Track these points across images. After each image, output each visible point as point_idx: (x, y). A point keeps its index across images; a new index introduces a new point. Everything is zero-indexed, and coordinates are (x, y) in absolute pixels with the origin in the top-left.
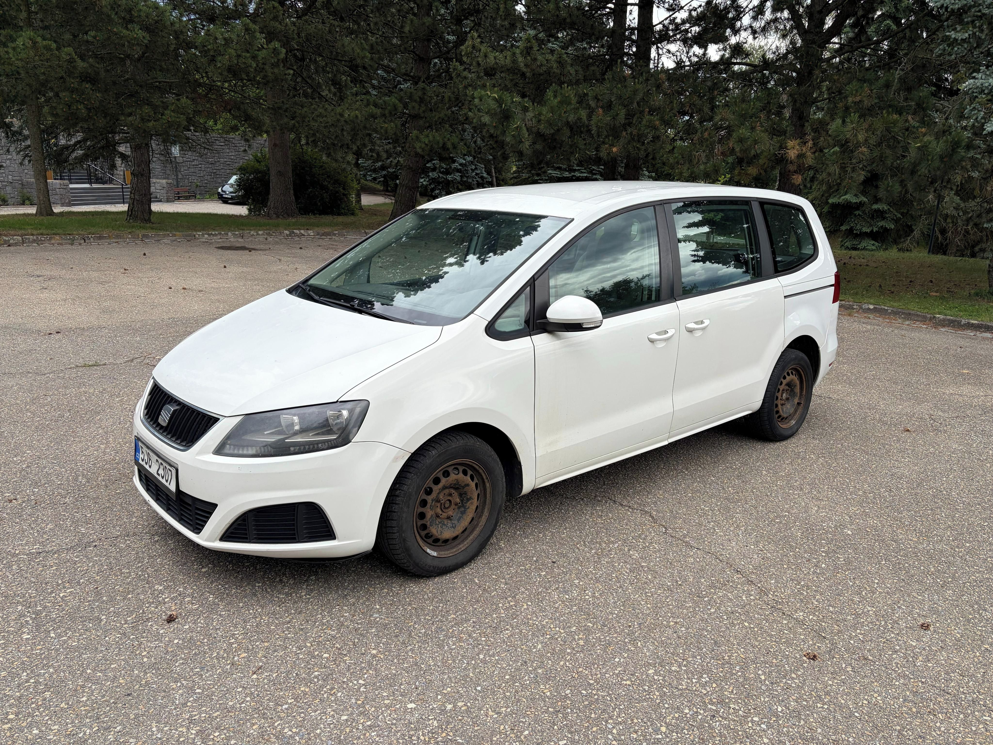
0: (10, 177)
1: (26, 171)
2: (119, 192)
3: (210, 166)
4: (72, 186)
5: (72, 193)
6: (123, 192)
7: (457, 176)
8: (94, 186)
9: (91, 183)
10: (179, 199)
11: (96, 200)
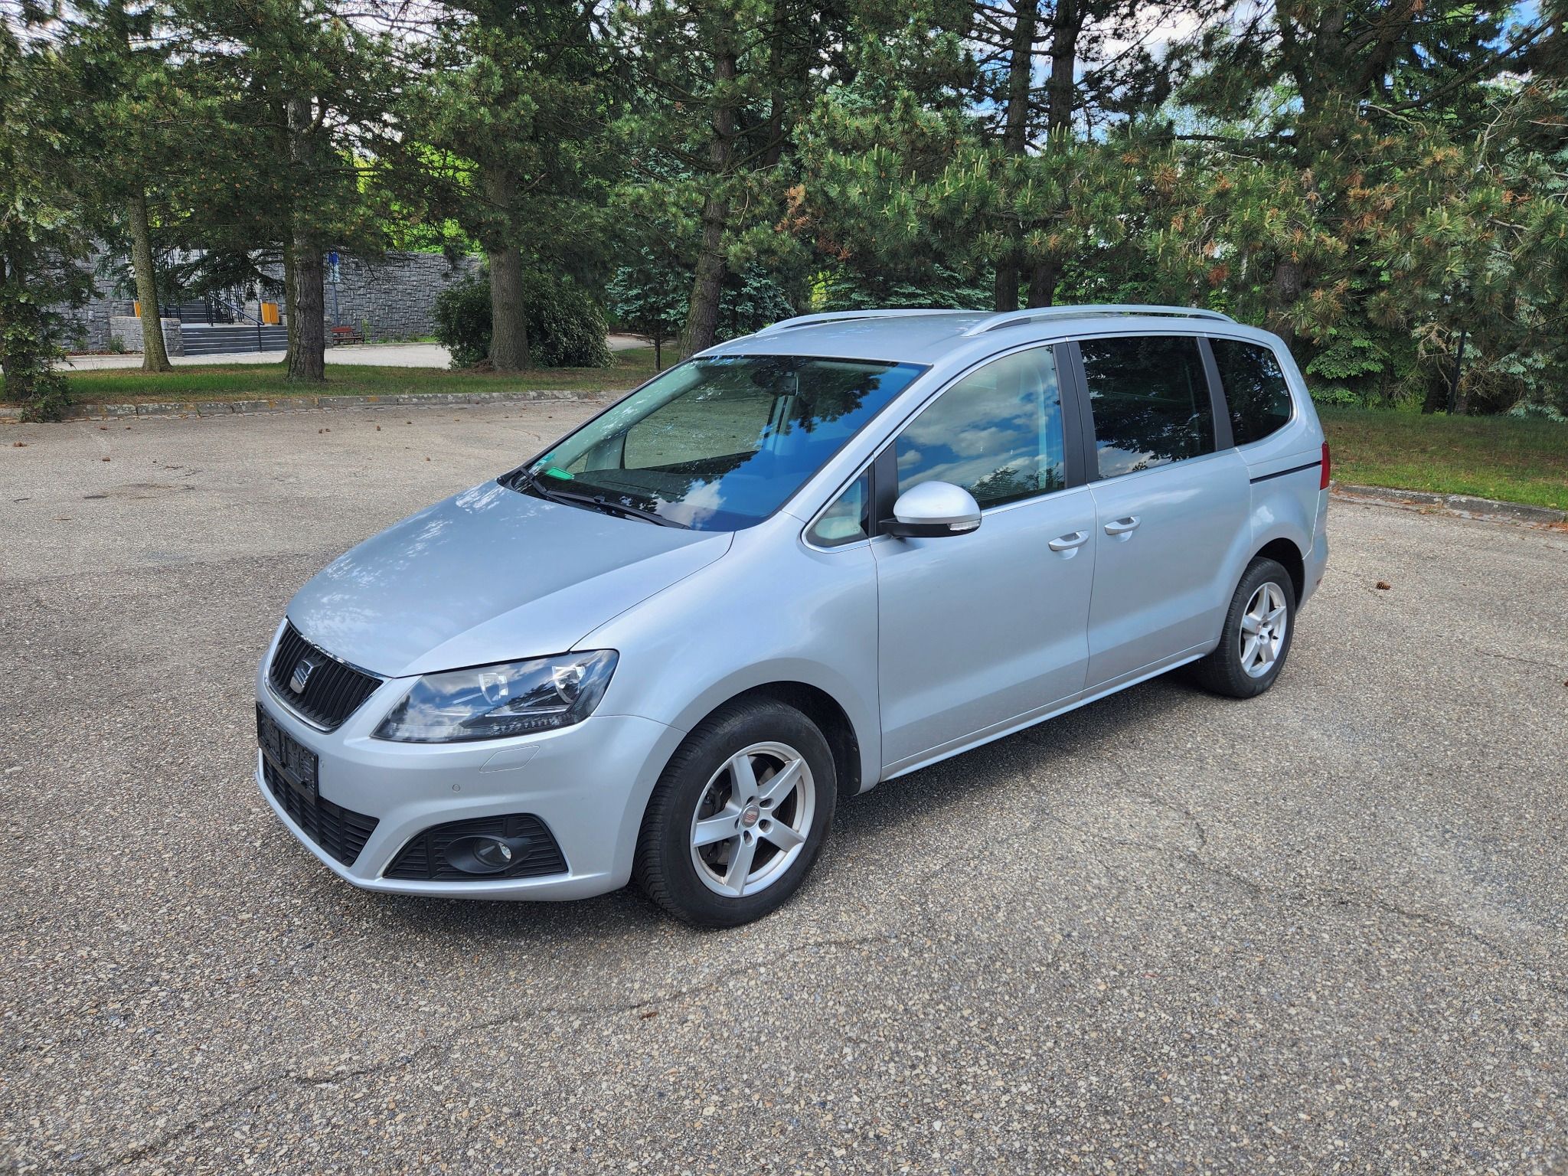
0: (90, 313)
1: (114, 304)
2: (253, 334)
3: (383, 296)
4: (184, 326)
5: (184, 336)
6: (260, 334)
7: (749, 307)
8: (216, 326)
9: (211, 322)
10: (339, 344)
11: (220, 346)
